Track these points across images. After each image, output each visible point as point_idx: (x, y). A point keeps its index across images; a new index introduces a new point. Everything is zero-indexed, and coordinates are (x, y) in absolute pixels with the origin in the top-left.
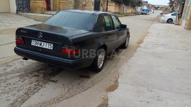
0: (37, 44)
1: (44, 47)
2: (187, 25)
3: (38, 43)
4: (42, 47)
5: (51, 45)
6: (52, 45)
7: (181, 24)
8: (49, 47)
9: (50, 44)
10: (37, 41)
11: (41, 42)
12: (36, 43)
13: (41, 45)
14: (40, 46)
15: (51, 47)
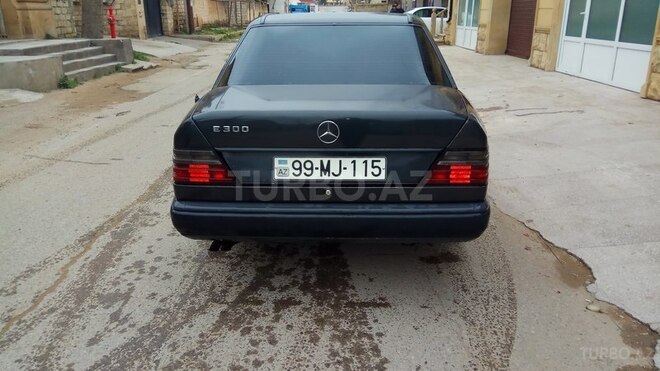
0: (304, 170)
1: (347, 175)
2: (487, 39)
3: (308, 165)
4: (332, 177)
5: (376, 164)
6: (382, 163)
7: (454, 41)
8: (369, 173)
9: (370, 160)
10: (303, 160)
11: (325, 161)
12: (300, 169)
13: (325, 170)
14: (325, 177)
15: (376, 171)
